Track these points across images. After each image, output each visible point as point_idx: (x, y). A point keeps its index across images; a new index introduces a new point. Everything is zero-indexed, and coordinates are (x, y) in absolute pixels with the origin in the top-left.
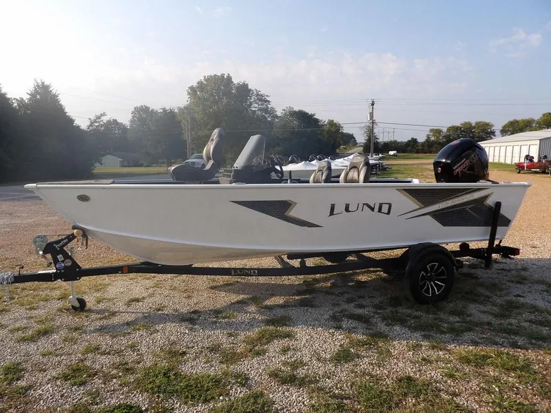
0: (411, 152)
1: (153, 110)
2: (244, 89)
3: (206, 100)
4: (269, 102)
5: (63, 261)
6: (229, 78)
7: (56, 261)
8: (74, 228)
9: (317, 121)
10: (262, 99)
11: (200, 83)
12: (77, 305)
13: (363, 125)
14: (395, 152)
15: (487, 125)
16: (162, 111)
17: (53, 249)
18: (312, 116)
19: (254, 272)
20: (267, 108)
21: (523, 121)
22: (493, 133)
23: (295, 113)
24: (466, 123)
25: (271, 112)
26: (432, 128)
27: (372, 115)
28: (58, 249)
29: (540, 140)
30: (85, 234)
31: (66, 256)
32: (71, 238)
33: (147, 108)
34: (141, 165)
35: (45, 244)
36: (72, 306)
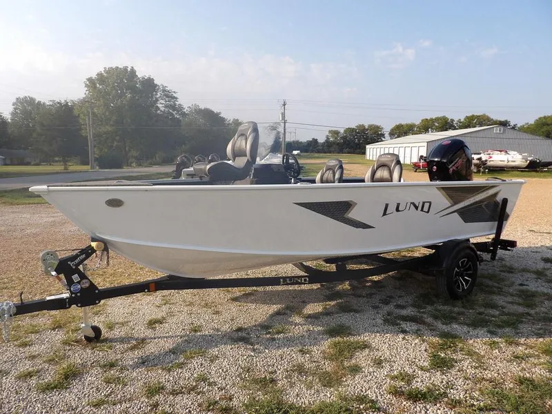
0: (312, 152)
1: (39, 102)
2: (149, 84)
3: (108, 94)
4: (176, 98)
5: (79, 282)
6: (133, 72)
7: (70, 282)
8: (93, 240)
9: (223, 120)
10: (169, 95)
11: (100, 75)
12: (91, 334)
13: (268, 125)
14: (299, 152)
15: (378, 127)
16: (51, 103)
17: (67, 268)
18: (218, 114)
19: (305, 280)
20: (175, 104)
21: (407, 125)
22: (383, 135)
23: (200, 110)
24: (360, 125)
25: (179, 109)
26: (331, 129)
27: (283, 115)
28: (74, 267)
29: (427, 142)
30: (106, 246)
31: (83, 276)
32: (88, 252)
33: (32, 100)
34: (28, 164)
35: (57, 263)
36: (86, 337)
